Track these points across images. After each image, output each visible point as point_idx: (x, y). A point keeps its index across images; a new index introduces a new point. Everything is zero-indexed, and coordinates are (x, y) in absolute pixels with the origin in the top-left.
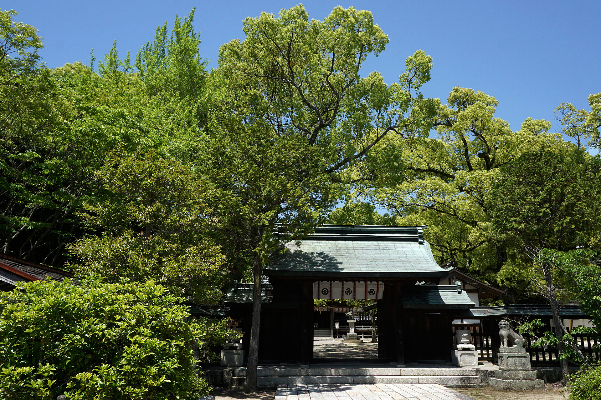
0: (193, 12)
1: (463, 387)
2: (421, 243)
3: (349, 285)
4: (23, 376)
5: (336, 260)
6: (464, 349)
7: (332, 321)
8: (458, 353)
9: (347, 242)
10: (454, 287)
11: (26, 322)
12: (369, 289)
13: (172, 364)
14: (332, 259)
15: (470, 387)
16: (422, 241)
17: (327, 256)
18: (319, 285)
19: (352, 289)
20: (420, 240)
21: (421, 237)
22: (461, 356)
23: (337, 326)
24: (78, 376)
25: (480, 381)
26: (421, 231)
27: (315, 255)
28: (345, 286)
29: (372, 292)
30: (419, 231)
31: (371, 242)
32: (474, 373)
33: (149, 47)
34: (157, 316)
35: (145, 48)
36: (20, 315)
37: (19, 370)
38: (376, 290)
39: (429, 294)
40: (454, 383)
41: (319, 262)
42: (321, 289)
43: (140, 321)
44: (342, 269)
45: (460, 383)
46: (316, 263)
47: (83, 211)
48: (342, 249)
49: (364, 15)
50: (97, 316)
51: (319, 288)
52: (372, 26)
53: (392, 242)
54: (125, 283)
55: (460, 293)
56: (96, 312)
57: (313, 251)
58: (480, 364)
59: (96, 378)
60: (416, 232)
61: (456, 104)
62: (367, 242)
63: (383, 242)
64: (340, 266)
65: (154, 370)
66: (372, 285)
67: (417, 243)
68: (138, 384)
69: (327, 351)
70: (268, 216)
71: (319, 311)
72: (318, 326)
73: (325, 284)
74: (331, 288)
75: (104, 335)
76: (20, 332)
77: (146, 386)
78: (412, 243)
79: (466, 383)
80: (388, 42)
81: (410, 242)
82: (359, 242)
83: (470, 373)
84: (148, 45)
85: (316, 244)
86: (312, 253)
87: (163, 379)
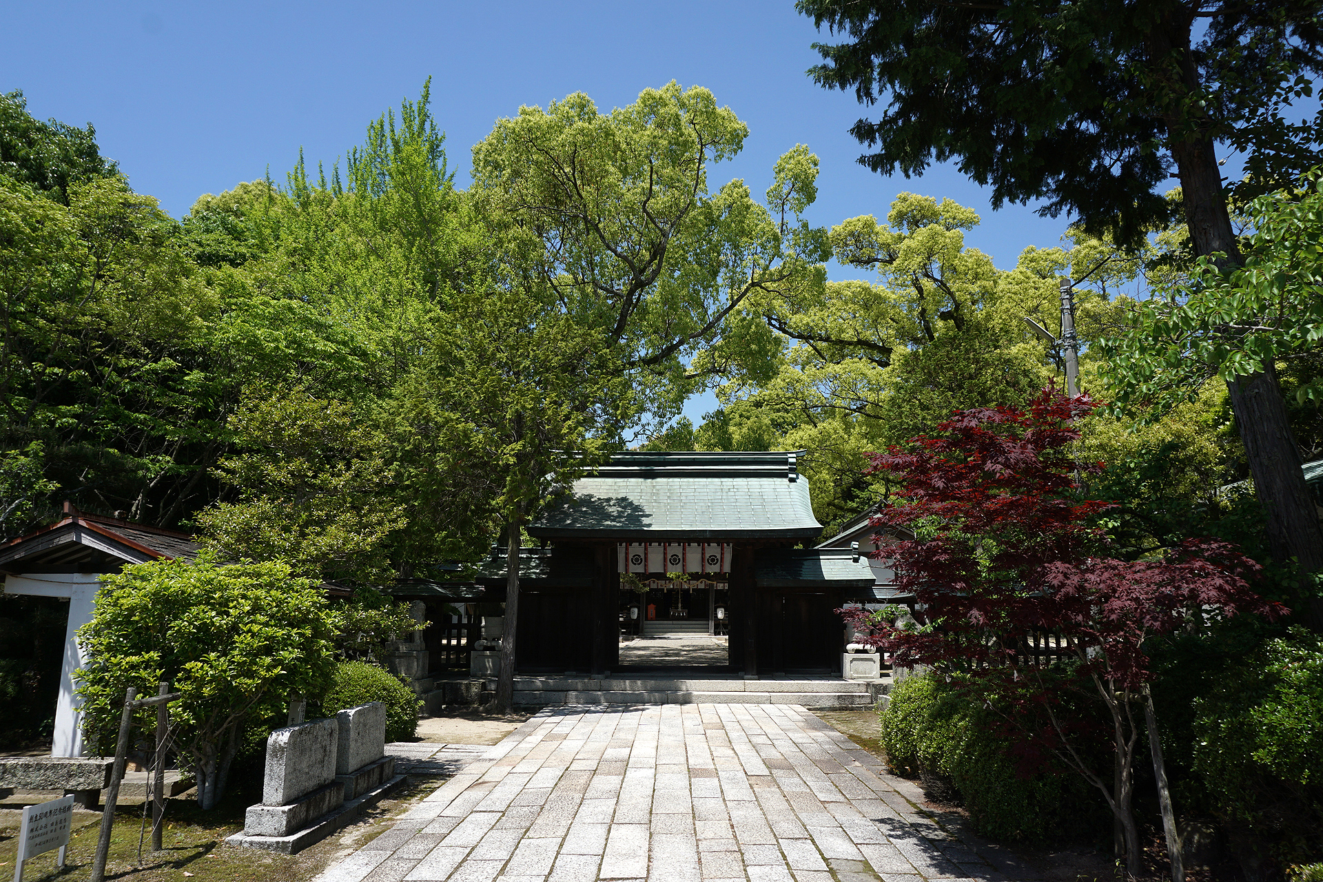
0: (427, 87)
1: (841, 709)
2: (792, 480)
3: (675, 549)
4: (133, 667)
5: (642, 510)
6: (857, 651)
7: (712, 606)
8: (847, 658)
9: (671, 480)
10: (848, 552)
11: (132, 610)
12: (707, 556)
13: (290, 655)
14: (637, 508)
15: (852, 709)
16: (794, 476)
17: (631, 503)
18: (627, 549)
19: (680, 556)
20: (790, 476)
21: (792, 470)
22: (851, 662)
23: (720, 615)
24: (188, 666)
25: (869, 701)
26: (794, 460)
27: (611, 503)
28: (668, 548)
29: (713, 560)
30: (790, 460)
31: (710, 480)
32: (864, 690)
33: (356, 156)
34: (279, 603)
35: (352, 158)
36: (126, 602)
37: (128, 659)
38: (719, 557)
39: (805, 563)
40: (828, 704)
41: (615, 514)
42: (631, 557)
43: (257, 608)
44: (650, 525)
45: (837, 704)
46: (608, 516)
47: (218, 468)
48: (661, 492)
49: (697, 96)
50: (208, 604)
51: (627, 554)
52: (713, 113)
53: (744, 479)
54: (247, 564)
55: (856, 560)
56: (207, 599)
57: (610, 495)
58: (882, 675)
59: (206, 667)
60: (785, 462)
61: (905, 222)
62: (705, 480)
63: (731, 479)
64: (645, 521)
65: (268, 660)
66: (713, 550)
67: (786, 481)
68: (251, 674)
69: (667, 655)
70: (513, 450)
71: (689, 589)
72: (687, 614)
73: (636, 549)
74: (646, 554)
75: (213, 623)
76: (127, 621)
77: (259, 678)
78: (778, 481)
79: (847, 703)
80: (745, 136)
81: (775, 479)
82: (691, 480)
83: (856, 688)
84: (355, 153)
85: (621, 484)
86: (608, 500)
87: (277, 671)
